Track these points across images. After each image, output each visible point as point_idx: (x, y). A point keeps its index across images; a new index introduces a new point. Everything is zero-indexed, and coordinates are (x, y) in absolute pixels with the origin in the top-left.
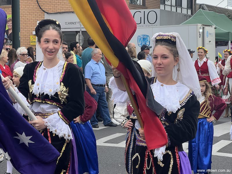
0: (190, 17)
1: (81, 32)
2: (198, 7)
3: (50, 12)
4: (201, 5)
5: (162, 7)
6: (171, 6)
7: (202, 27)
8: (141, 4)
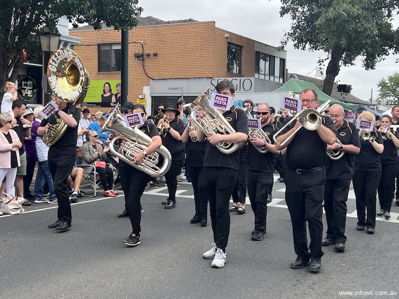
0: (282, 85)
1: (182, 97)
2: (289, 76)
3: (155, 78)
4: (291, 75)
5: (257, 76)
6: (265, 75)
7: (292, 94)
8: (238, 73)
